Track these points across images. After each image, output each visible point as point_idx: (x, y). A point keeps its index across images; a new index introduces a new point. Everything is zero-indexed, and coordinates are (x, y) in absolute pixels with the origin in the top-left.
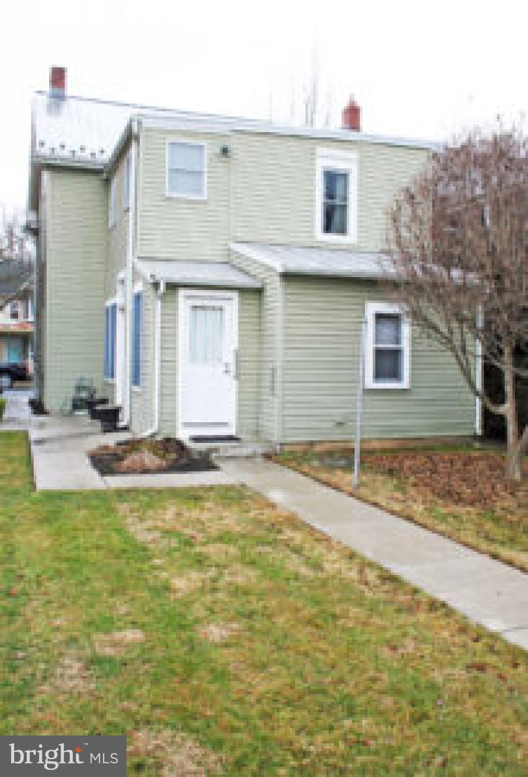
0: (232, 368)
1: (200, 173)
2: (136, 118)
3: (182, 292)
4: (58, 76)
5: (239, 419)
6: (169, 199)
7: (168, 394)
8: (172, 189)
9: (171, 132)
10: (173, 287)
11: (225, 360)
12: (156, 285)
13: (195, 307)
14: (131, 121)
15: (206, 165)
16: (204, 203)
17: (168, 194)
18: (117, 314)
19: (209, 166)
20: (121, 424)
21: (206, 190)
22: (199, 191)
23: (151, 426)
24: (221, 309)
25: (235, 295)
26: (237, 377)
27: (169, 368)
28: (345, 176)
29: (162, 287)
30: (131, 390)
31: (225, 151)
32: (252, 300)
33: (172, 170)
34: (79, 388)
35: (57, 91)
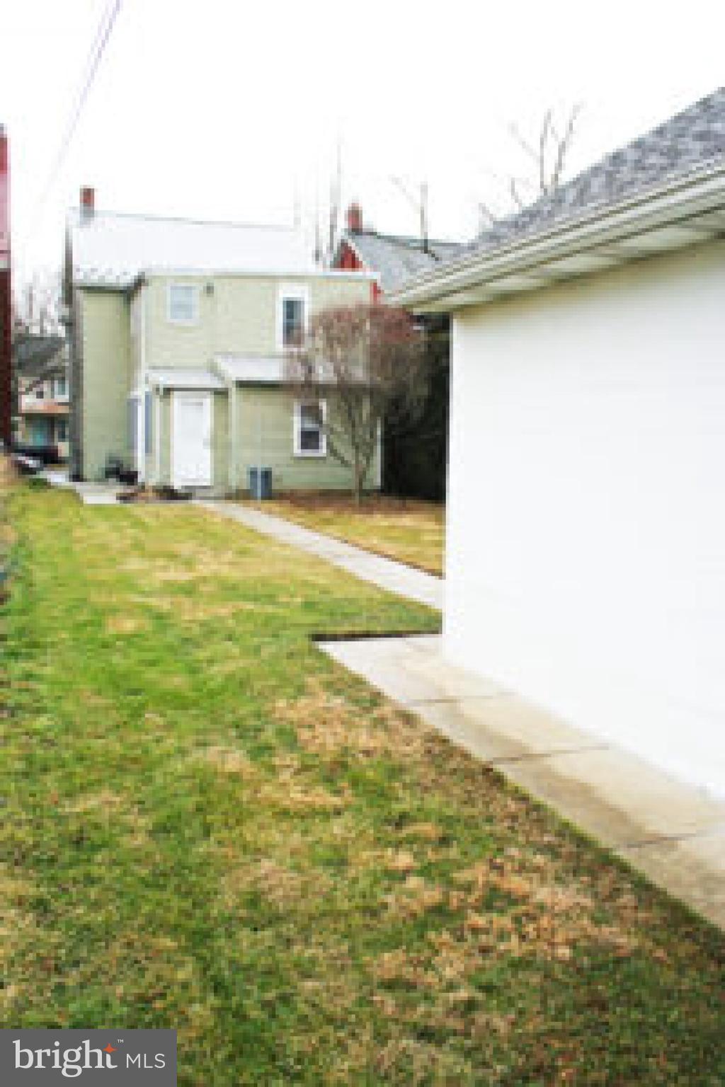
1: (193, 306)
3: (175, 394)
4: (88, 196)
7: (166, 464)
8: (174, 317)
9: (171, 277)
10: (168, 391)
11: (205, 437)
12: (158, 390)
13: (184, 404)
15: (196, 300)
17: (169, 321)
19: (199, 301)
20: (140, 481)
24: (202, 404)
26: (212, 448)
27: (166, 444)
29: (161, 391)
31: (209, 289)
34: (111, 462)
35: (87, 208)
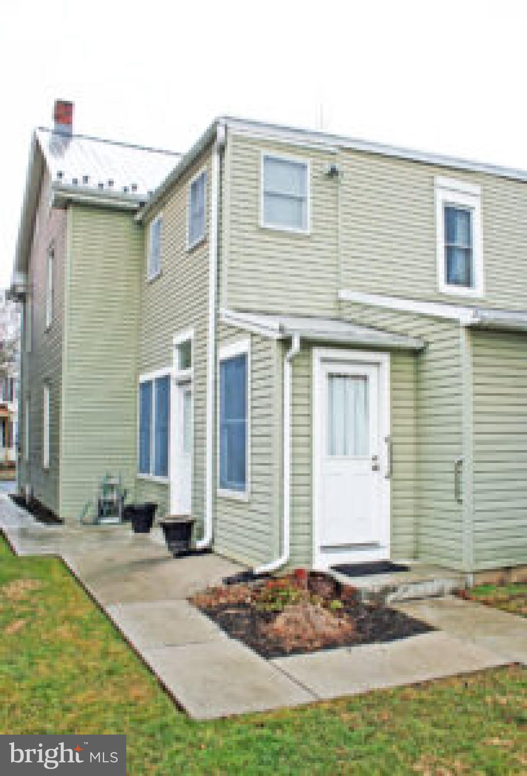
0: (384, 463)
1: (301, 200)
2: (223, 121)
3: (318, 353)
4: (63, 111)
5: (394, 534)
6: (263, 230)
8: (269, 218)
9: (266, 144)
11: (373, 452)
13: (331, 376)
14: (216, 124)
15: (309, 191)
16: (308, 237)
17: (262, 224)
18: (172, 392)
19: (313, 191)
20: (200, 544)
21: (310, 222)
22: (300, 222)
23: (281, 553)
24: (365, 378)
25: (385, 358)
26: (390, 475)
28: (467, 214)
29: (296, 344)
30: (215, 495)
31: (333, 173)
32: (407, 365)
33: (267, 194)
35: (63, 127)
